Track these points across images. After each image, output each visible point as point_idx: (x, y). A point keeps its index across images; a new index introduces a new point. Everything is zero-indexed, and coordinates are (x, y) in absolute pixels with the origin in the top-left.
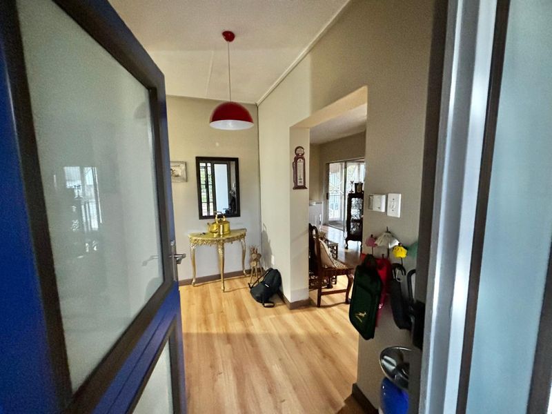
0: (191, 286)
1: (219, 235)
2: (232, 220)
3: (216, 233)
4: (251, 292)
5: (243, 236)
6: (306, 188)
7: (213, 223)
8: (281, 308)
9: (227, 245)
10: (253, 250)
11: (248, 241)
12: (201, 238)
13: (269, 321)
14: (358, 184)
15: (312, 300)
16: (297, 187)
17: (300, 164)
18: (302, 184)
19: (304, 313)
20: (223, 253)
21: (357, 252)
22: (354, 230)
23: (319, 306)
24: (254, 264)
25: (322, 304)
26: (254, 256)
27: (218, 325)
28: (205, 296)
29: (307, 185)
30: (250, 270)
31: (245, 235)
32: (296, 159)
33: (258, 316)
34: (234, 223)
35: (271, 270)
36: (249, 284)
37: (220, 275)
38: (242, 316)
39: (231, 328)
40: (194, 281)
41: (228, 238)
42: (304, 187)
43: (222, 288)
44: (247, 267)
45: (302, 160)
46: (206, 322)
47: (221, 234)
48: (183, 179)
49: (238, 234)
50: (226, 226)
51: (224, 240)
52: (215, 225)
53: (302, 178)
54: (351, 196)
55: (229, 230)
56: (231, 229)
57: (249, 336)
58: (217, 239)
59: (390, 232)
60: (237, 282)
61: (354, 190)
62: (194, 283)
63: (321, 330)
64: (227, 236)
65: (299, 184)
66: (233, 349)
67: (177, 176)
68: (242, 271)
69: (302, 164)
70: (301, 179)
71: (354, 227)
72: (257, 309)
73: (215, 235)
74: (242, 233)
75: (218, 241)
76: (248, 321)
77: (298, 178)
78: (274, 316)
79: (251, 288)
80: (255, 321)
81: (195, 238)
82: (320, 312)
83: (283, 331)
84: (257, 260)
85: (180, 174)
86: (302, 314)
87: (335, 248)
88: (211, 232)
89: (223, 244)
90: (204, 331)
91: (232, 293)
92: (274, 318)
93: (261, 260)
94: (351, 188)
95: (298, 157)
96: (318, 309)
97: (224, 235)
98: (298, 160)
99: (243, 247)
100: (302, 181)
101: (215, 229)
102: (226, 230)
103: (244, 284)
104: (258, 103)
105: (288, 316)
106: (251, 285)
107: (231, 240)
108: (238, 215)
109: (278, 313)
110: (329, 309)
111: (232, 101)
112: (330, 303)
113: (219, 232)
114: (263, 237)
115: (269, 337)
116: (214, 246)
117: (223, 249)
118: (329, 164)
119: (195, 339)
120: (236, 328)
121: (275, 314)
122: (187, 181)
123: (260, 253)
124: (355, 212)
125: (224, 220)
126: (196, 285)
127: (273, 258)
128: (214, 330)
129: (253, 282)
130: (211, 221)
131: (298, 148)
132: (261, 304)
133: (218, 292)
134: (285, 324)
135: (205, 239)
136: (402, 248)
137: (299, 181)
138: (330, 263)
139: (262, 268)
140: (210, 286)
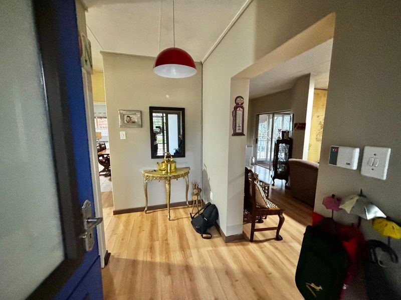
0: (144, 213)
1: (167, 172)
2: (178, 160)
3: (164, 170)
4: (192, 222)
5: (187, 174)
6: (244, 135)
7: (163, 163)
8: (218, 240)
9: (173, 181)
10: (195, 186)
11: (191, 178)
12: (151, 175)
13: (207, 252)
14: (285, 132)
15: (246, 234)
16: (235, 134)
17: (239, 112)
18: (241, 131)
19: (238, 247)
20: (170, 188)
21: (281, 189)
22: (280, 170)
23: (252, 240)
24: (195, 198)
25: (255, 238)
26: (196, 191)
27: (161, 254)
28: (153, 224)
29: (245, 132)
30: (192, 202)
31: (189, 172)
32: (236, 108)
33: (197, 247)
34: (180, 162)
35: (210, 204)
36: (191, 214)
37: (167, 205)
38: (183, 246)
39: (172, 259)
40: (146, 209)
41: (174, 176)
42: (242, 134)
43: (168, 217)
44: (190, 199)
45: (241, 109)
46: (152, 249)
47: (169, 171)
48: (139, 125)
49: (183, 172)
50: (173, 165)
51: (170, 177)
52: (164, 164)
53: (241, 125)
54: (279, 142)
55: (175, 168)
56: (177, 167)
57: (188, 268)
58: (165, 176)
59: (365, 197)
60: (181, 211)
61: (281, 137)
62: (146, 211)
63: (255, 268)
64: (173, 174)
65: (237, 131)
66: (173, 282)
67: (134, 122)
68: (186, 202)
69: (241, 112)
70: (240, 127)
71: (280, 168)
72: (196, 240)
73: (164, 172)
74: (186, 171)
75: (166, 177)
76: (188, 252)
77: (237, 125)
78: (211, 248)
79: (192, 218)
80: (194, 252)
81: (146, 174)
82: (252, 246)
83: (219, 265)
84: (197, 194)
85: (136, 121)
86: (236, 248)
87: (267, 188)
88: (160, 170)
89: (169, 181)
90: (149, 259)
91: (176, 221)
92: (211, 250)
93: (201, 194)
94: (277, 135)
95: (238, 106)
96: (250, 244)
97: (170, 172)
98: (238, 109)
99: (187, 183)
100: (241, 128)
101: (164, 167)
102: (173, 168)
103: (186, 213)
104: (203, 61)
105: (224, 250)
106: (193, 215)
107: (176, 177)
108: (184, 156)
109: (215, 246)
110: (261, 244)
111: (176, 47)
112: (261, 238)
113: (167, 170)
114: (204, 174)
115: (206, 270)
116: (162, 182)
117: (170, 184)
118: (259, 115)
119: (140, 267)
120: (177, 258)
121: (212, 247)
122: (142, 126)
123: (201, 188)
124: (282, 156)
125: (172, 160)
126: (148, 212)
127: (211, 194)
128: (158, 259)
129: (194, 212)
130: (160, 160)
131: (238, 97)
132: (200, 235)
133: (164, 220)
134: (221, 258)
135: (155, 176)
136: (394, 225)
137: (237, 128)
138: (264, 204)
139: (203, 201)
140: (159, 214)
